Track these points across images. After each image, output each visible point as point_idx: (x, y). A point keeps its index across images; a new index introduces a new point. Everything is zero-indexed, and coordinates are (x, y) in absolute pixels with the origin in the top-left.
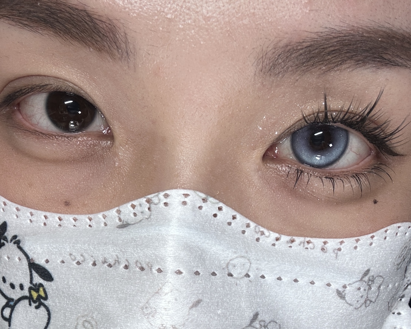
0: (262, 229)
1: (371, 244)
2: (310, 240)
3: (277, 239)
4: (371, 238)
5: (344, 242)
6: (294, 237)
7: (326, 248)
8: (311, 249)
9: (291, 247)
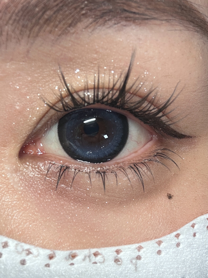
0: (26, 246)
1: (178, 245)
2: (97, 252)
3: (51, 257)
4: (175, 238)
5: (142, 248)
6: (74, 251)
7: (121, 259)
8: (100, 262)
9: (72, 264)
